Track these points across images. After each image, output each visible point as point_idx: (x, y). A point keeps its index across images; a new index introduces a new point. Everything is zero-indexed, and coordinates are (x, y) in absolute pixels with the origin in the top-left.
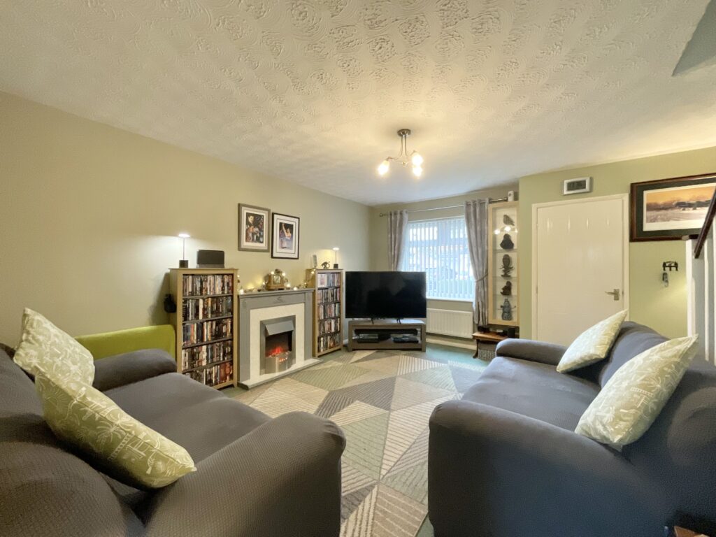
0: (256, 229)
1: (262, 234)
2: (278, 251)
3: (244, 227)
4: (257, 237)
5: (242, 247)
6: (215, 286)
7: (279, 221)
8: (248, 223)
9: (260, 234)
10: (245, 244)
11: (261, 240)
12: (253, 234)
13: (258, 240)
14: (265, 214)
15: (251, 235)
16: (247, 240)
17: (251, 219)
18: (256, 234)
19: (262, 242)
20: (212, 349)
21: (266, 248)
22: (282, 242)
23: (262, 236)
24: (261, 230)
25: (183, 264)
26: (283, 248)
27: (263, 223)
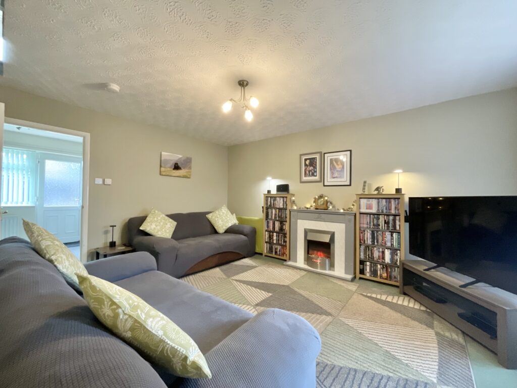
0: (312, 168)
1: (315, 170)
2: (329, 180)
3: (303, 168)
4: (312, 173)
5: (302, 180)
6: (280, 203)
7: (329, 158)
8: (306, 165)
9: (314, 170)
10: (305, 179)
11: (315, 174)
12: (309, 171)
13: (313, 175)
14: (317, 156)
15: (308, 172)
16: (305, 176)
17: (308, 162)
18: (311, 171)
19: (316, 176)
20: (279, 236)
21: (319, 180)
22: (332, 173)
23: (316, 172)
24: (315, 167)
25: (269, 192)
26: (334, 178)
27: (316, 162)
